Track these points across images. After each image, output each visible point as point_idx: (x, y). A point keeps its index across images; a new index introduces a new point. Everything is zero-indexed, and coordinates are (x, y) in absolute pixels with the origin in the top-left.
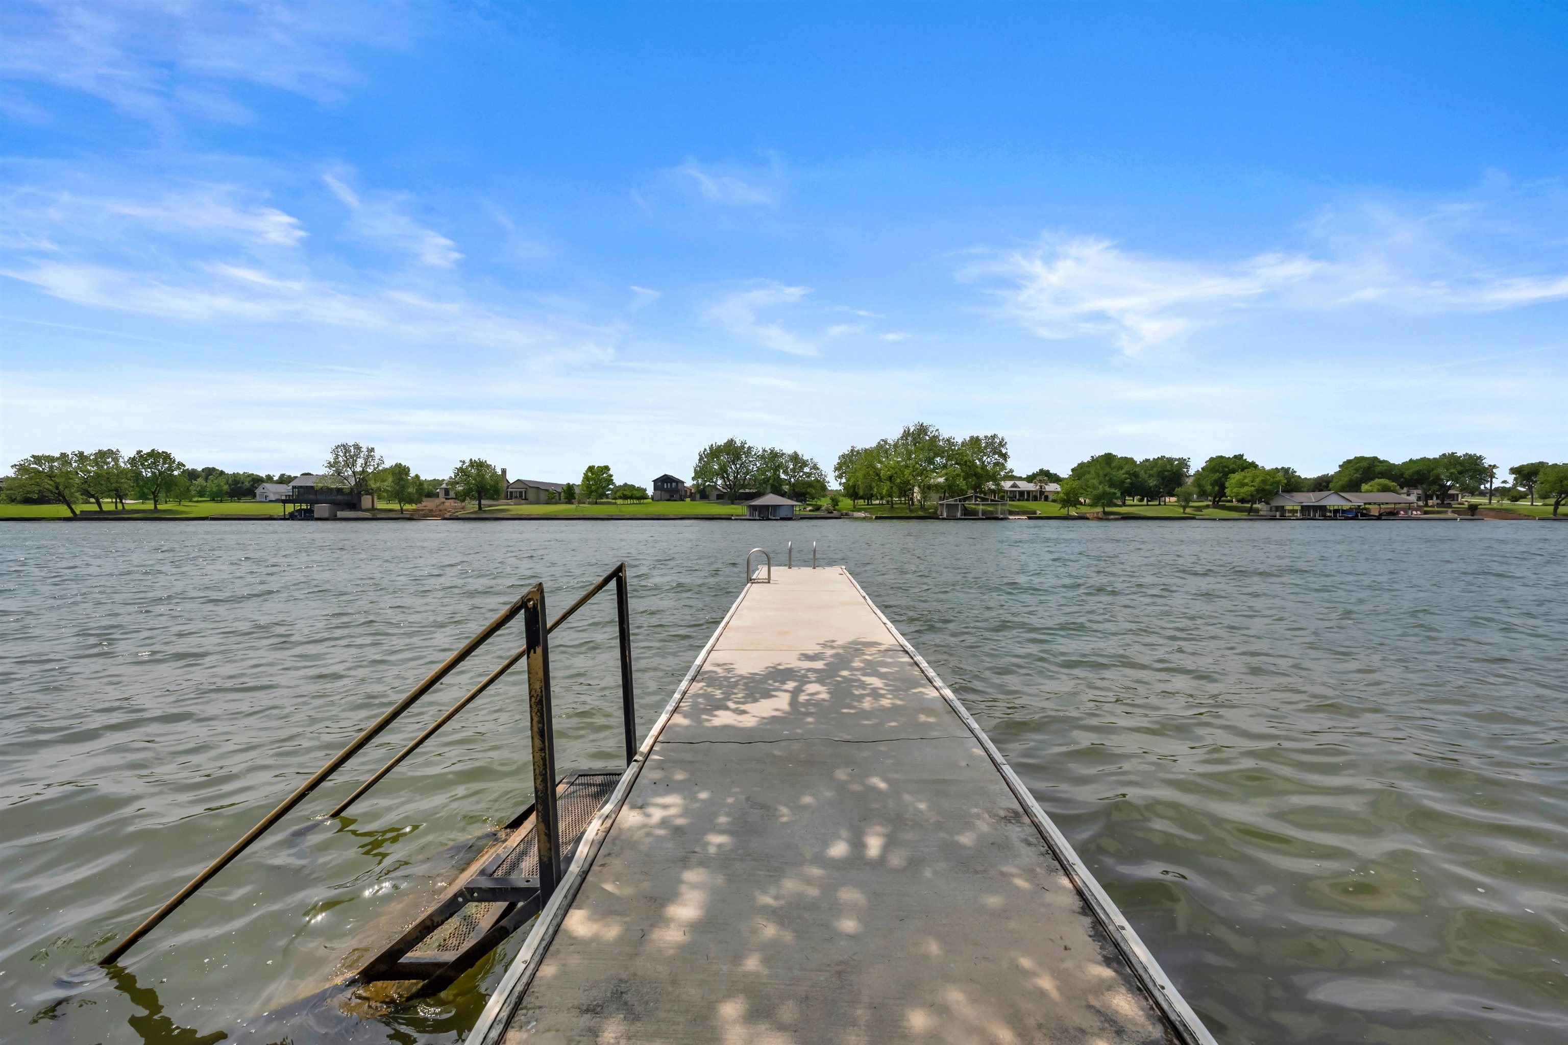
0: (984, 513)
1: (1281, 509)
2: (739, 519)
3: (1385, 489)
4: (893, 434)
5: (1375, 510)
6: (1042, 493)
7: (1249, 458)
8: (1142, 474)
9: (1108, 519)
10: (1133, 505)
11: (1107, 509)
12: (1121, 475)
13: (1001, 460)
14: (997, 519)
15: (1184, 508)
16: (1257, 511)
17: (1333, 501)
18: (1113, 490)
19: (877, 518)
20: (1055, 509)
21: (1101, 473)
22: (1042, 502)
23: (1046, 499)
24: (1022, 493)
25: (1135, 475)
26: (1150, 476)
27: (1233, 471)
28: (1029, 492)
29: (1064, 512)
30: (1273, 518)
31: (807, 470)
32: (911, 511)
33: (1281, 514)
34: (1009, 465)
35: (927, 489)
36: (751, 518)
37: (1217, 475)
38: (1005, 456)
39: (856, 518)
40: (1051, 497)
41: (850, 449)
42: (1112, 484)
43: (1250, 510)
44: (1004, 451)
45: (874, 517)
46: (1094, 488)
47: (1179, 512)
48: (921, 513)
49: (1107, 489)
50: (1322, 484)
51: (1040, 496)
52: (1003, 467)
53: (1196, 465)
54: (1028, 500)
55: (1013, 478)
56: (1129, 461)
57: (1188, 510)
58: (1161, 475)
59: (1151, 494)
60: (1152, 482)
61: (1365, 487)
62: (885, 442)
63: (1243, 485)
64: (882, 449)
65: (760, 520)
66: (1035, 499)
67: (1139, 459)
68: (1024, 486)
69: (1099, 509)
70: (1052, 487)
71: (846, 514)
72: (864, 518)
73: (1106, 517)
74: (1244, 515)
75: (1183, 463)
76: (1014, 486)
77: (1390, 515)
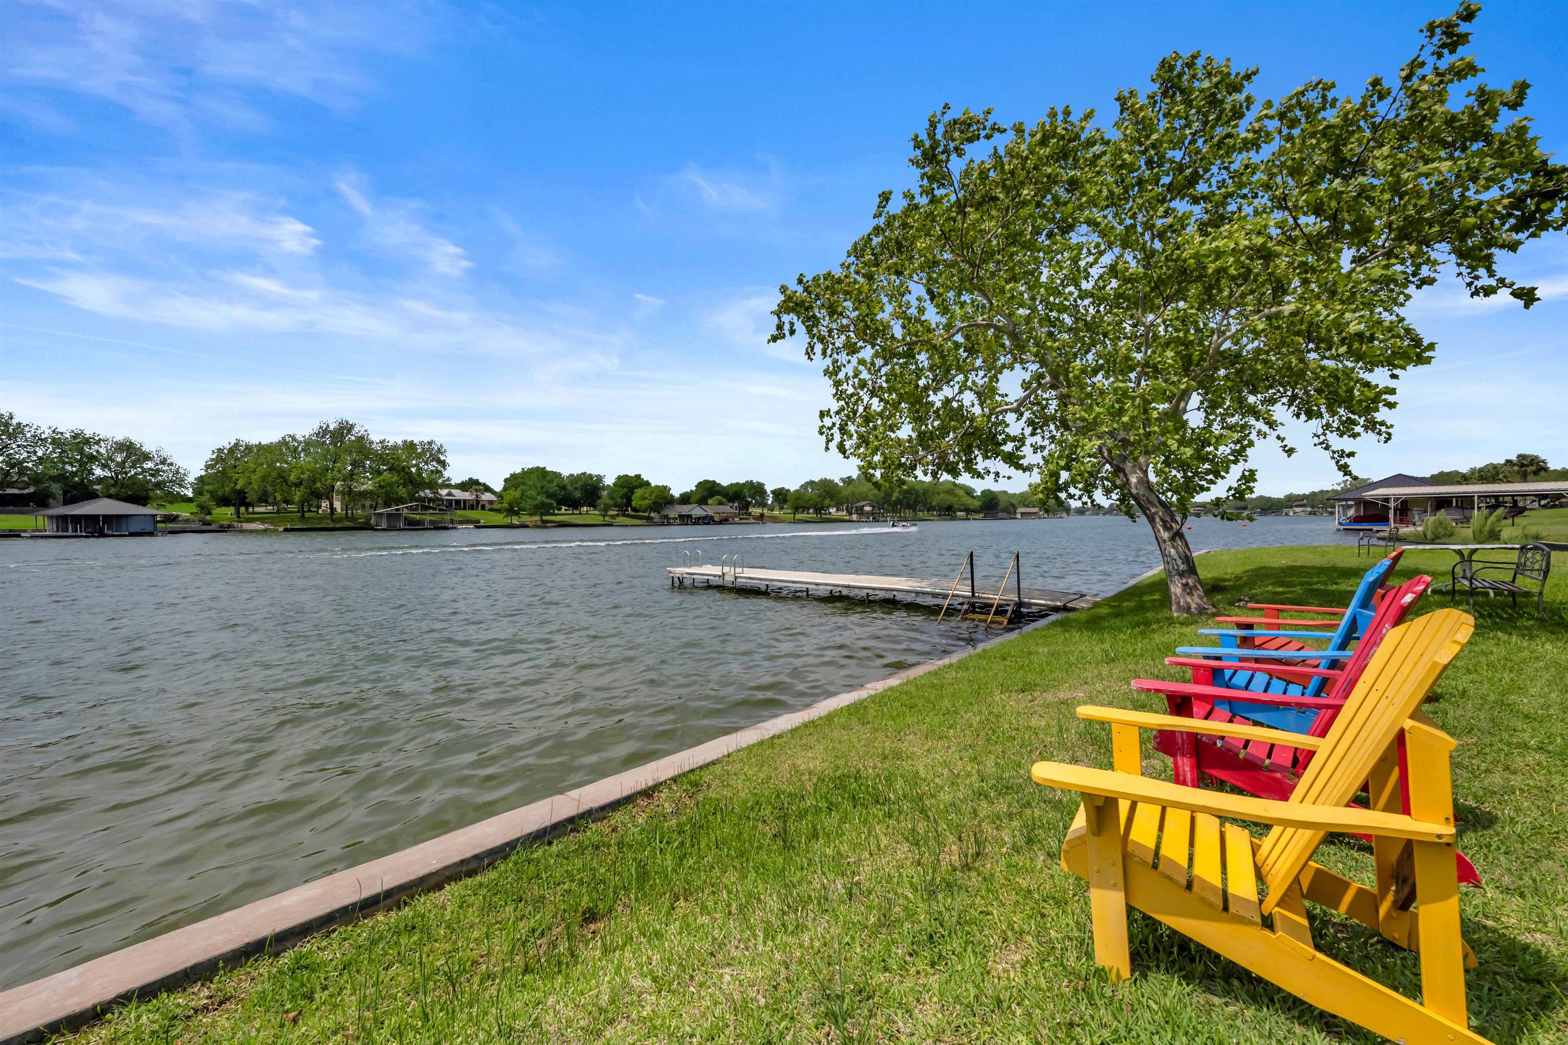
0: (431, 522)
1: (666, 517)
2: (38, 536)
3: (720, 503)
4: (304, 430)
5: (717, 519)
6: (478, 502)
7: (645, 477)
8: (569, 487)
9: (545, 527)
10: (564, 514)
11: (545, 518)
12: (553, 488)
13: (440, 468)
14: (446, 528)
15: (604, 516)
16: (652, 518)
17: (697, 511)
18: (550, 501)
19: (286, 530)
20: (499, 518)
21: (539, 485)
22: (479, 511)
23: (483, 507)
24: (458, 502)
25: (563, 488)
26: (576, 489)
27: (636, 488)
28: (465, 501)
29: (508, 521)
30: (663, 524)
31: (149, 465)
32: (333, 521)
33: (666, 522)
34: (446, 474)
35: (350, 496)
36: (60, 533)
37: (625, 490)
38: (443, 464)
39: (242, 531)
40: (488, 506)
41: (233, 442)
42: (549, 496)
43: (648, 518)
44: (442, 458)
45: (281, 529)
46: (532, 498)
47: (599, 520)
48: (347, 524)
49: (546, 500)
50: (685, 499)
51: (476, 505)
52: (442, 476)
53: (609, 481)
54: (465, 509)
55: (449, 486)
56: (557, 475)
57: (607, 518)
58: (584, 488)
59: (574, 504)
60: (578, 494)
61: (710, 501)
62: (294, 438)
63: (644, 498)
64: (286, 446)
65: (87, 537)
66: (472, 508)
67: (565, 473)
68: (459, 495)
69: (537, 518)
70: (487, 496)
71: (229, 526)
72: (265, 531)
73: (544, 525)
74: (644, 522)
75: (600, 478)
76: (449, 494)
77: (724, 521)
